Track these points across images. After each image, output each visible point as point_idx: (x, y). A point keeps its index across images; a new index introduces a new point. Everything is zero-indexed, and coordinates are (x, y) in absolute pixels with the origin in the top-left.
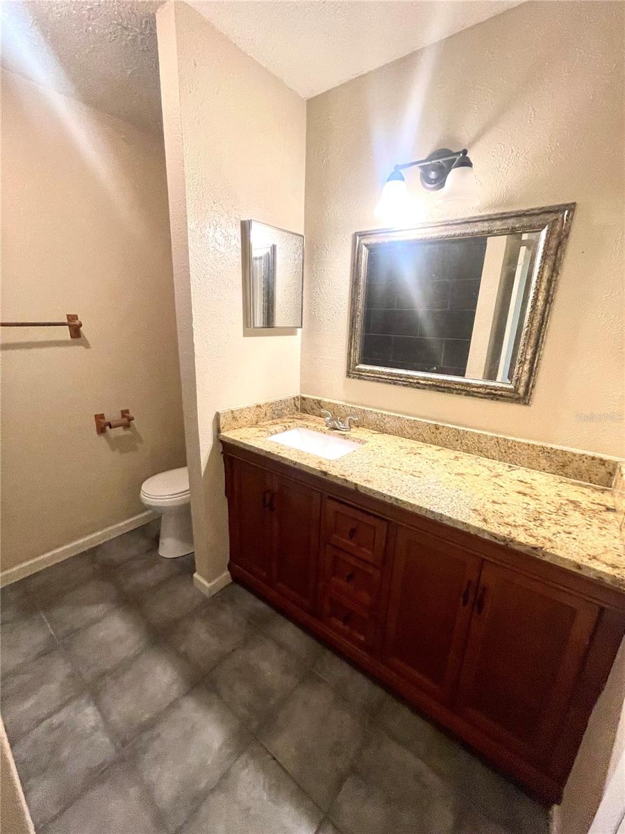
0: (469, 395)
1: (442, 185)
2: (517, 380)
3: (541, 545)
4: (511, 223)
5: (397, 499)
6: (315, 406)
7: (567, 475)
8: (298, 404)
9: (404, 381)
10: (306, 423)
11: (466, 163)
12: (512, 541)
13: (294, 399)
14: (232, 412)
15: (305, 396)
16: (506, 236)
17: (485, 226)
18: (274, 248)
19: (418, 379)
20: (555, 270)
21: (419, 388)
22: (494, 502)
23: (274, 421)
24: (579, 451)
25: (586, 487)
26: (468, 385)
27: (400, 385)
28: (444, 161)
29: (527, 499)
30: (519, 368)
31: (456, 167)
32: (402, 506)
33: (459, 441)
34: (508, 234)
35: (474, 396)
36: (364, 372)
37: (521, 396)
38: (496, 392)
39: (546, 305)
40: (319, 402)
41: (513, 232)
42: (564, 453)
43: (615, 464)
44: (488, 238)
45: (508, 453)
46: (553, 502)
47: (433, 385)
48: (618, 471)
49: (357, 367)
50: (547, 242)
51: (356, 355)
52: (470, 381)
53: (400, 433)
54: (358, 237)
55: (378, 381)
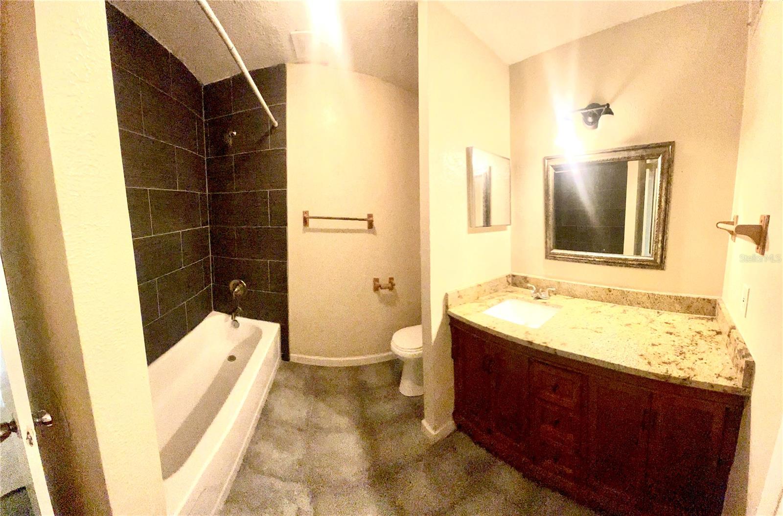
0: (628, 267)
1: (596, 127)
2: (655, 254)
3: (688, 376)
4: (640, 152)
5: (585, 357)
6: (523, 281)
7: (691, 313)
8: (510, 280)
9: (585, 260)
10: (516, 295)
11: (609, 112)
12: (670, 377)
13: (507, 276)
14: (458, 292)
15: (515, 274)
16: (638, 161)
17: (625, 154)
18: (490, 168)
19: (594, 258)
20: (669, 183)
21: (595, 264)
22: (653, 345)
23: (492, 295)
24: (696, 296)
25: (703, 319)
26: (626, 259)
27: (582, 262)
28: (597, 110)
29: (672, 337)
30: (655, 246)
31: (603, 114)
32: (589, 362)
33: (625, 299)
34: (639, 160)
35: (630, 267)
36: (557, 255)
37: (658, 264)
38: (644, 263)
39: (666, 205)
40: (525, 278)
41: (642, 158)
42: (688, 298)
43: (715, 301)
44: (628, 162)
45: (655, 302)
46: (688, 336)
47: (605, 262)
48: (717, 305)
49: (552, 251)
50: (663, 164)
51: (551, 243)
52: (627, 257)
53: (586, 297)
54: (546, 160)
55: (567, 261)
